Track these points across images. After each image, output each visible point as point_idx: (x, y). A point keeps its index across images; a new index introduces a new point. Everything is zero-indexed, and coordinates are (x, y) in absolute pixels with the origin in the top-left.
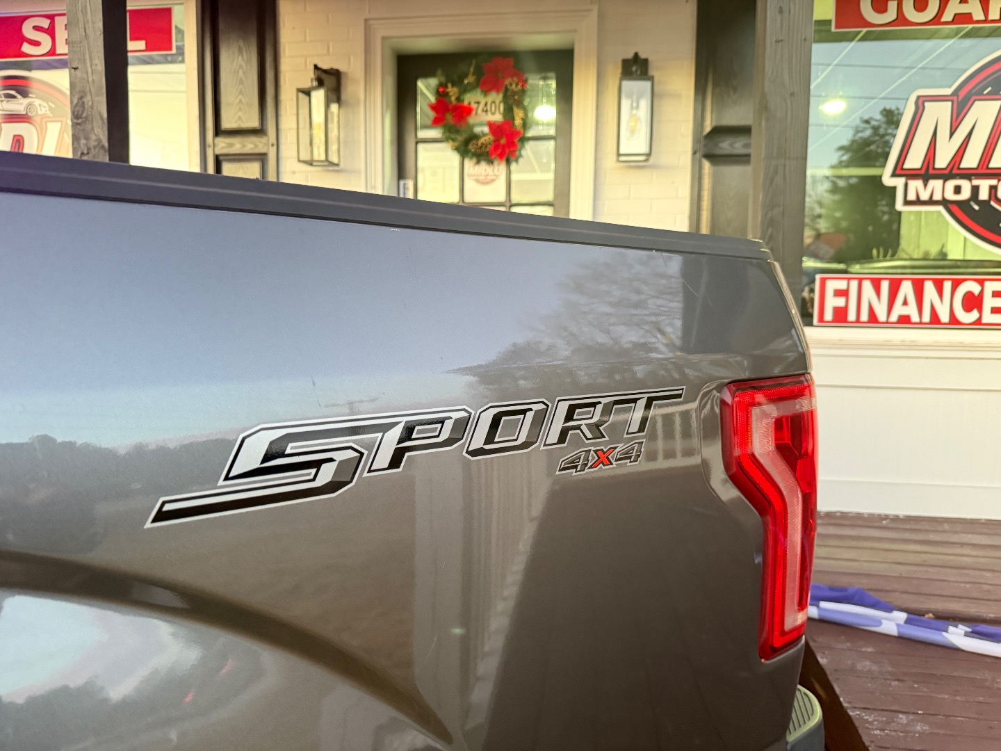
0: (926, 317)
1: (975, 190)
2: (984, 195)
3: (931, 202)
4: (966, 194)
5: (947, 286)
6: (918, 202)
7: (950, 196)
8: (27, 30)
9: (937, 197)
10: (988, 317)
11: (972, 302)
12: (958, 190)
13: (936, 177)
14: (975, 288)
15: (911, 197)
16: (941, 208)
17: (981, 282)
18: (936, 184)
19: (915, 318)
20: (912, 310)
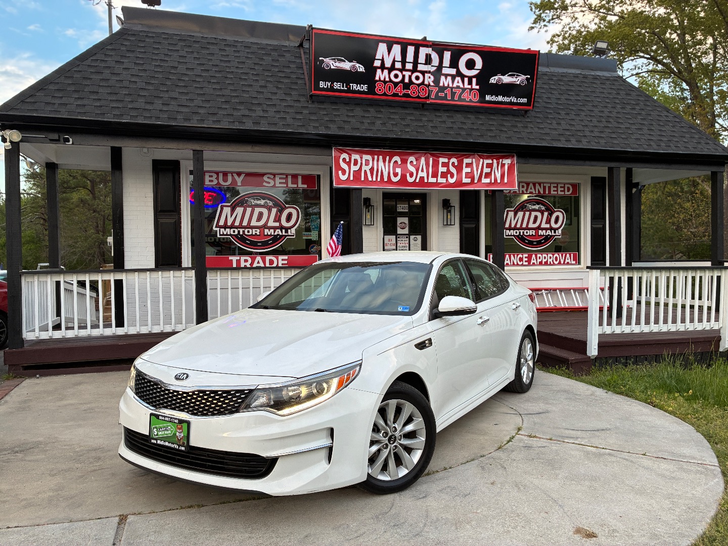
0: (512, 264)
1: (520, 232)
2: (522, 234)
3: (511, 236)
4: (518, 234)
5: (516, 255)
6: (508, 235)
7: (515, 234)
8: (265, 178)
9: (512, 234)
10: (525, 263)
11: (521, 259)
12: (516, 233)
13: (512, 229)
14: (521, 256)
15: (507, 234)
16: (513, 237)
17: (522, 255)
18: (512, 231)
19: (510, 264)
20: (509, 262)
